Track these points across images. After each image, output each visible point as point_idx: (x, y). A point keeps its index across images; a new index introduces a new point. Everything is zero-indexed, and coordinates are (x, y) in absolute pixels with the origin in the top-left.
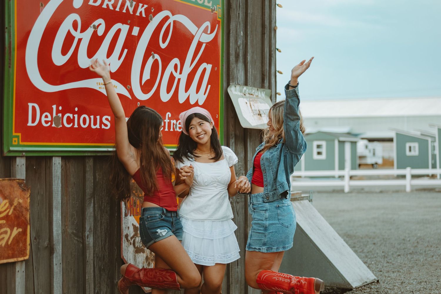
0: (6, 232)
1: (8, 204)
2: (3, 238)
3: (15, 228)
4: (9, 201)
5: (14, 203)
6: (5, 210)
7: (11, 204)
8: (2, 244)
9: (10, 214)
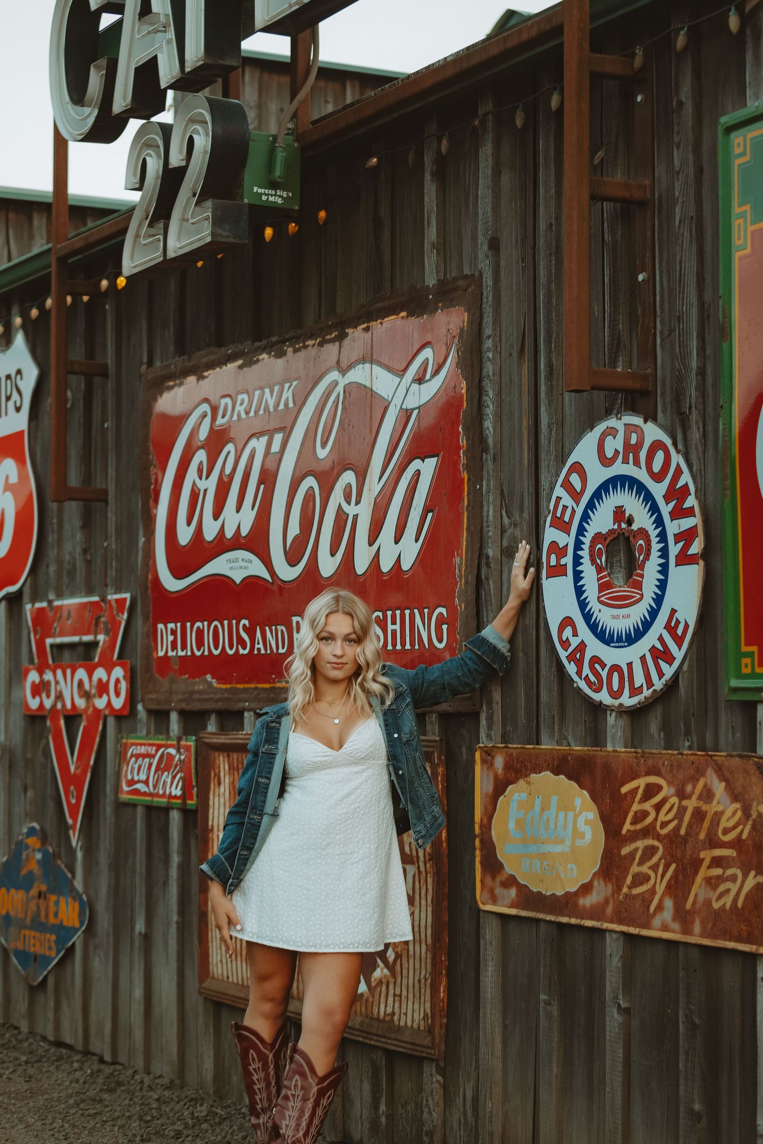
0: (733, 878)
1: (739, 814)
2: (728, 891)
3: (753, 873)
4: (742, 807)
5: (752, 812)
6: (734, 827)
7: (747, 813)
8: (725, 903)
9: (744, 836)
